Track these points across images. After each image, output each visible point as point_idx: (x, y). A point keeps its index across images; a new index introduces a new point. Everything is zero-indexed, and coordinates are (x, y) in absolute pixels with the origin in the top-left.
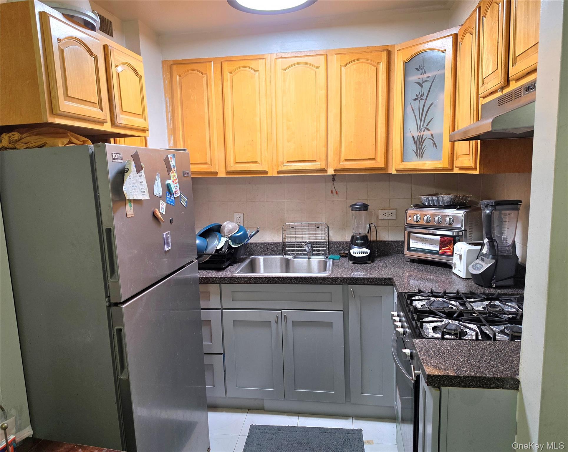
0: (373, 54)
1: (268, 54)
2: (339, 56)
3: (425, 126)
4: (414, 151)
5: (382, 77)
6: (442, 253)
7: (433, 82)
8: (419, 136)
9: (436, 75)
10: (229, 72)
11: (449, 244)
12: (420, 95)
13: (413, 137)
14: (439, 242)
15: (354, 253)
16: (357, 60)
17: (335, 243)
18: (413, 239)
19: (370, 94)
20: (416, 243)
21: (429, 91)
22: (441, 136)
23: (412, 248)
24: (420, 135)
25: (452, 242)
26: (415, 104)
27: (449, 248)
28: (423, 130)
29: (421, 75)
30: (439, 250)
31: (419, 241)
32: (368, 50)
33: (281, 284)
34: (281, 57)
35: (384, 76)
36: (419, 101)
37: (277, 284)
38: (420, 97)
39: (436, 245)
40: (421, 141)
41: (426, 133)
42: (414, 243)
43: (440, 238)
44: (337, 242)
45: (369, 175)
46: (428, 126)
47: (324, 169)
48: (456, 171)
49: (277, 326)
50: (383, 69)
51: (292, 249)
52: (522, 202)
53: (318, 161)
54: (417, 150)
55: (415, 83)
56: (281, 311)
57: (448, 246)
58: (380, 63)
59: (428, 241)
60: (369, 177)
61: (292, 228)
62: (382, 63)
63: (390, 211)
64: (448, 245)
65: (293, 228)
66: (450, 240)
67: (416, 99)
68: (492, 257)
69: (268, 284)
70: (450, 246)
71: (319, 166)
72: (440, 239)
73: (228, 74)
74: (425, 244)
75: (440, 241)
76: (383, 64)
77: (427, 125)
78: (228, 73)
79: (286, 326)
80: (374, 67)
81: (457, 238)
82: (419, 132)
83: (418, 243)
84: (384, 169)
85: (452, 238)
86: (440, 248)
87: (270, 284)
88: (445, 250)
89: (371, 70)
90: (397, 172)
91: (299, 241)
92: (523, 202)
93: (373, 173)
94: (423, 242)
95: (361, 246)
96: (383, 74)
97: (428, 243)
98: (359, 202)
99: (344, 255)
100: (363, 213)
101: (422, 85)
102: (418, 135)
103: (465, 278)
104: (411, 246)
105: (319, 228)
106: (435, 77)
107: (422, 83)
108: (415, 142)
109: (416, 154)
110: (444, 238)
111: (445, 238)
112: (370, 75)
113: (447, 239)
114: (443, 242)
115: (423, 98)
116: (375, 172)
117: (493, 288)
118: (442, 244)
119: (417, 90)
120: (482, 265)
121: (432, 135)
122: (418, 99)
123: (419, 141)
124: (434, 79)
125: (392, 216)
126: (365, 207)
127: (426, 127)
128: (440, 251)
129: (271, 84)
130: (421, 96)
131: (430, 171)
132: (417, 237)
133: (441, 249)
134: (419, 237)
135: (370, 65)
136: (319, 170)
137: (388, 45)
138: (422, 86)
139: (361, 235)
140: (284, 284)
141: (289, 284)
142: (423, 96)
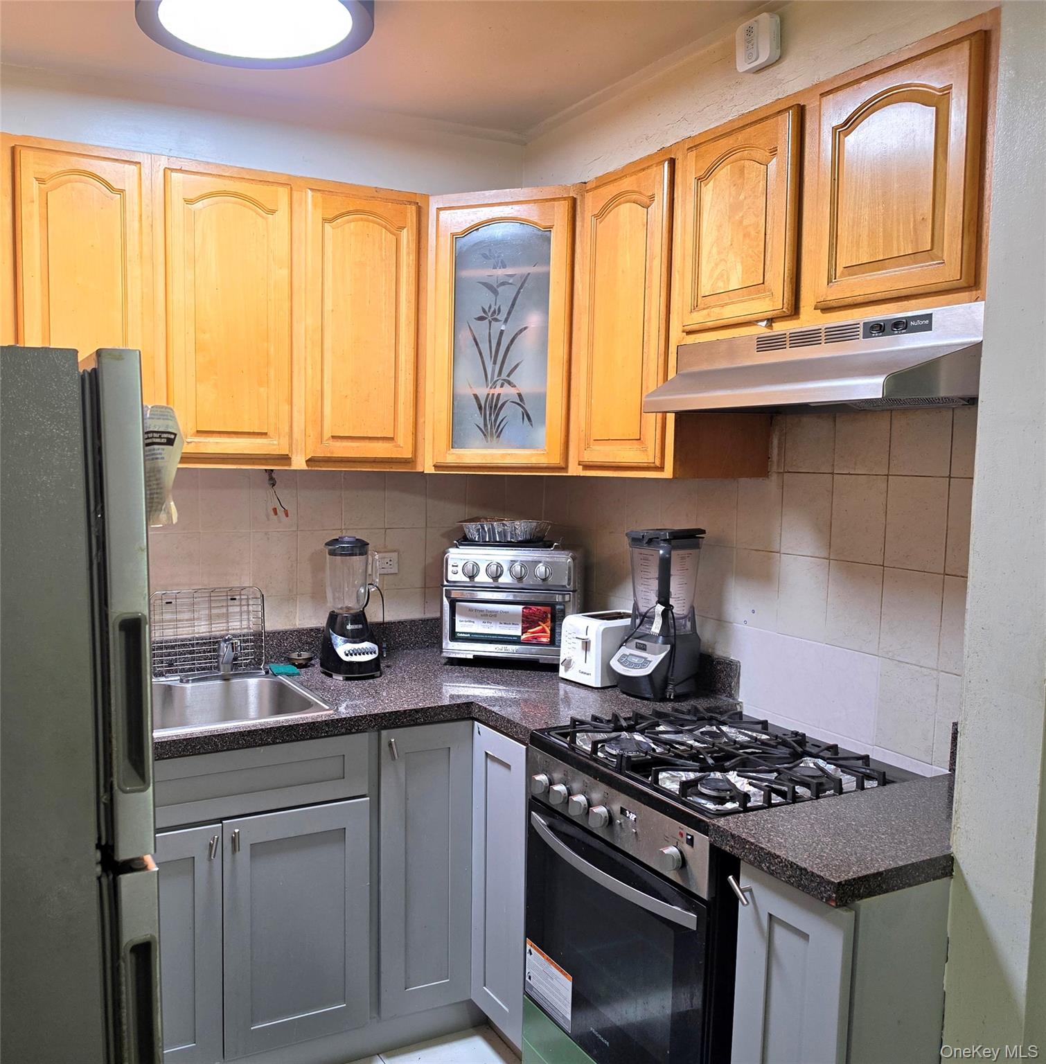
0: (390, 206)
1: (147, 153)
2: (319, 194)
3: (504, 376)
4: (478, 427)
5: (407, 259)
6: (527, 639)
7: (521, 287)
8: (490, 396)
9: (529, 274)
10: (37, 179)
11: (542, 621)
12: (492, 309)
13: (476, 397)
14: (521, 618)
15: (347, 655)
16: (356, 212)
17: (274, 634)
18: (461, 614)
19: (385, 293)
20: (470, 621)
21: (513, 305)
22: (541, 398)
23: (460, 633)
24: (493, 395)
25: (549, 616)
26: (482, 329)
27: (543, 628)
28: (499, 383)
29: (494, 268)
30: (520, 634)
31: (476, 617)
32: (376, 194)
33: (228, 750)
34: (180, 169)
35: (411, 258)
36: (490, 322)
37: (217, 751)
38: (492, 315)
39: (513, 624)
40: (496, 406)
41: (507, 391)
42: (464, 623)
43: (523, 608)
44: (279, 633)
45: (345, 474)
46: (511, 377)
47: (288, 455)
48: (574, 470)
49: (211, 867)
50: (408, 242)
51: (167, 660)
52: (705, 533)
53: (271, 436)
54: (485, 425)
55: (480, 285)
56: (221, 825)
57: (540, 625)
58: (405, 227)
59: (495, 616)
60: (344, 478)
61: (167, 603)
62: (408, 230)
63: (386, 555)
64: (540, 623)
65: (171, 603)
66: (545, 612)
67: (481, 319)
68: (662, 641)
69: (192, 755)
70: (544, 625)
71: (275, 447)
72: (523, 611)
73: (35, 183)
74: (489, 624)
75: (523, 616)
76: (410, 230)
77: (508, 376)
78: (35, 180)
79: (234, 861)
80: (391, 235)
81: (558, 607)
82: (491, 388)
83: (473, 622)
84: (409, 462)
85: (549, 609)
86: (522, 630)
87: (199, 754)
88: (533, 633)
89: (385, 240)
90: (435, 470)
91: (185, 636)
92: (706, 531)
93: (388, 470)
94: (485, 619)
95: (355, 637)
96: (408, 254)
97: (496, 621)
98: (349, 535)
99: (304, 662)
100: (357, 560)
101: (495, 290)
102: (488, 394)
103: (600, 686)
104: (457, 630)
105: (235, 599)
106: (527, 277)
107: (495, 286)
108: (480, 408)
109: (483, 433)
110: (530, 609)
111: (533, 608)
112: (384, 250)
113: (538, 609)
114: (529, 617)
115: (498, 317)
116: (391, 468)
117: (670, 700)
118: (527, 621)
119: (486, 299)
120: (645, 659)
121: (520, 395)
122: (487, 318)
123: (491, 407)
124: (525, 281)
125: (391, 566)
126: (360, 547)
127: (507, 378)
128: (523, 637)
129: (152, 231)
130: (494, 312)
131: (515, 470)
132: (471, 610)
133: (526, 632)
134: (476, 610)
135: (384, 230)
136: (273, 457)
137: (416, 194)
138: (495, 292)
139: (352, 612)
140: (237, 749)
141: (247, 747)
142: (498, 314)
